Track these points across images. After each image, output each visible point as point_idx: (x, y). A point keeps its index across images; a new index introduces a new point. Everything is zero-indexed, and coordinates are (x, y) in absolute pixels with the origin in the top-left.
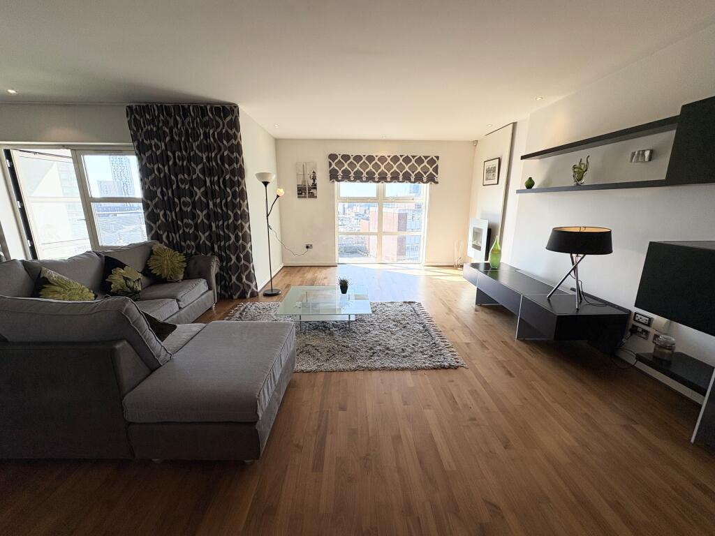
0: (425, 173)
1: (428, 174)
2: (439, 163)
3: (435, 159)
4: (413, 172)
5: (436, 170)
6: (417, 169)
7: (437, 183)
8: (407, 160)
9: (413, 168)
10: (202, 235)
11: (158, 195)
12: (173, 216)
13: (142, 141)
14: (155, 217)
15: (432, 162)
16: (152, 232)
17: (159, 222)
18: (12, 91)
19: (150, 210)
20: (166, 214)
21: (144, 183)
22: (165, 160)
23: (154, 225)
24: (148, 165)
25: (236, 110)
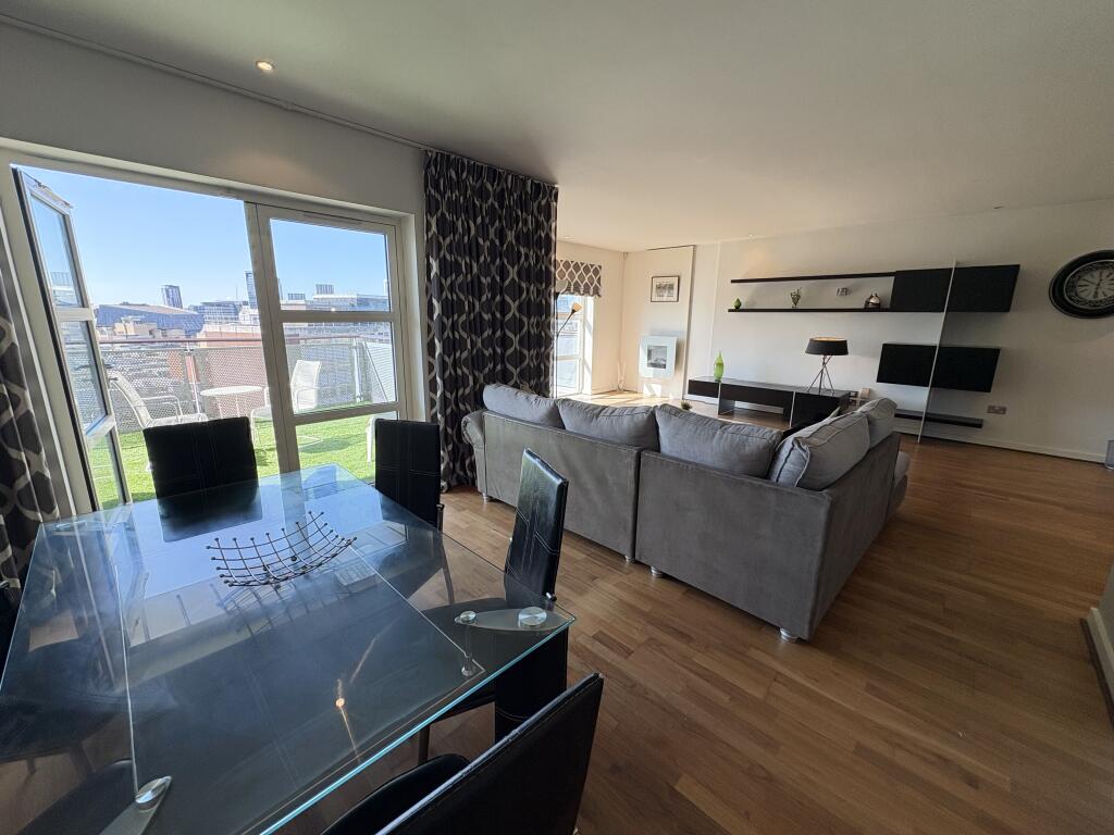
0: (591, 285)
1: (593, 285)
2: (601, 273)
3: (599, 268)
4: (582, 283)
5: (599, 282)
6: (584, 278)
7: (601, 296)
9: (581, 278)
10: (516, 372)
11: (467, 308)
12: (479, 345)
13: (443, 214)
14: (451, 346)
15: (596, 272)
16: (447, 373)
17: (465, 354)
18: (265, 66)
19: (446, 334)
20: (472, 341)
21: (441, 288)
22: (473, 250)
23: (449, 361)
24: (448, 257)
25: (554, 192)
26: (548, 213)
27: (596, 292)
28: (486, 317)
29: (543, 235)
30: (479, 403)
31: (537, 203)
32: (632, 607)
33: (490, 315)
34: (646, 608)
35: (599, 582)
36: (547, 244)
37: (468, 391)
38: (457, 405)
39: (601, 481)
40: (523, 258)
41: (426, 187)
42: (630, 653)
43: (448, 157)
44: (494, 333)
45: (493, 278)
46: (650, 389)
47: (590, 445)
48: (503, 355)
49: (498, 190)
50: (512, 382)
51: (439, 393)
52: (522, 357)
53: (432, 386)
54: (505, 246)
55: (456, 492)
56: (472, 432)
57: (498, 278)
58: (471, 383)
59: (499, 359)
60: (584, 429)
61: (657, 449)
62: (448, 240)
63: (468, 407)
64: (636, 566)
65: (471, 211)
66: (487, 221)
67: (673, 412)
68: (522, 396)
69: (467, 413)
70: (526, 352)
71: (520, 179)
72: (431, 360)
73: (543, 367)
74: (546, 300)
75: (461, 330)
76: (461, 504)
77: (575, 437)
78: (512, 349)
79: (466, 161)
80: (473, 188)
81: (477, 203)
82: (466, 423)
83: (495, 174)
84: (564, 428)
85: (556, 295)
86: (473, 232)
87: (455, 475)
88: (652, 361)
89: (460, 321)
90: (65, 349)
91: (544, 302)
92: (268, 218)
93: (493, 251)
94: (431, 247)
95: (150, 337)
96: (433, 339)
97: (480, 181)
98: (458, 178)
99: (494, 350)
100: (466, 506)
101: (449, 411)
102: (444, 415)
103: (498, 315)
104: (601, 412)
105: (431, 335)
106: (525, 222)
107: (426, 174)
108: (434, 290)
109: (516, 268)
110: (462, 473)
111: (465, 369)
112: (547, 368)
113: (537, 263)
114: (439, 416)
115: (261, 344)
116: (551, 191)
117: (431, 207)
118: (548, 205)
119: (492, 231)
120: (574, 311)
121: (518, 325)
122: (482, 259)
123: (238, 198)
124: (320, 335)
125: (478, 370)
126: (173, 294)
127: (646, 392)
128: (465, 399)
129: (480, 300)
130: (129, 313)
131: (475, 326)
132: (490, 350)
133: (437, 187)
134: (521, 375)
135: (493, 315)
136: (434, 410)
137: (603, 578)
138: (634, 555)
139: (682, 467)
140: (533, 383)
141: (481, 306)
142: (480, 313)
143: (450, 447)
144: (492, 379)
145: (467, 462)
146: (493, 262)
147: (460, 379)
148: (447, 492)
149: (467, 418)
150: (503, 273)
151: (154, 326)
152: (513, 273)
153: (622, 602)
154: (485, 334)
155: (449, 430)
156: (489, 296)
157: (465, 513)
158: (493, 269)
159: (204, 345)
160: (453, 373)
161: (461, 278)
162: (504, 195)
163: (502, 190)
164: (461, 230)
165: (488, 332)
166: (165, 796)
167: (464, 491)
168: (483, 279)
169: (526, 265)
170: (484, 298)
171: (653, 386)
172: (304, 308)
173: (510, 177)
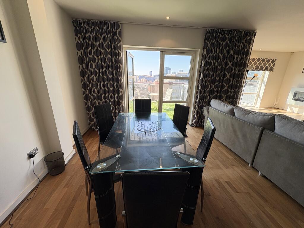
0: (269, 67)
1: (270, 67)
2: (276, 62)
3: (275, 60)
4: (265, 66)
5: (274, 65)
6: (266, 64)
7: (273, 71)
8: (263, 60)
9: (265, 64)
10: (224, 96)
11: (211, 76)
12: (213, 87)
13: (209, 48)
14: (204, 87)
15: (273, 62)
16: (201, 94)
17: (208, 89)
18: (168, 18)
19: (203, 83)
20: (211, 85)
21: (204, 70)
22: (217, 58)
23: (203, 91)
24: (208, 61)
25: (254, 34)
26: (250, 42)
27: (271, 69)
28: (217, 78)
29: (246, 50)
30: (209, 105)
31: (245, 39)
32: (245, 180)
33: (219, 78)
34: (251, 183)
35: (235, 168)
36: (248, 53)
37: (207, 100)
38: (203, 104)
39: (244, 136)
40: (235, 59)
41: (205, 40)
42: (237, 192)
43: (214, 30)
44: (219, 83)
45: (222, 66)
46: (291, 109)
47: (243, 123)
48: (221, 91)
49: (230, 37)
50: (222, 99)
51: (198, 100)
52: (228, 92)
53: (196, 98)
54: (229, 56)
55: (197, 128)
56: (205, 112)
57: (224, 66)
58: (208, 98)
59: (219, 92)
60: (242, 117)
61: (273, 130)
62: (209, 56)
63: (206, 105)
64: (253, 168)
65: (219, 45)
66: (224, 48)
67: (284, 118)
68: (223, 104)
69: (205, 106)
70: (230, 90)
71: (239, 32)
72: (197, 90)
73: (235, 96)
74: (242, 73)
75: (208, 82)
76: (198, 131)
77: (238, 119)
78: (225, 89)
79: (219, 30)
80: (221, 38)
81: (221, 43)
82: (204, 109)
83: (230, 32)
84: (235, 116)
85: (247, 71)
86: (218, 52)
87: (199, 123)
88: (296, 98)
89: (208, 80)
90: (129, 84)
91: (241, 74)
92: (164, 55)
93: (224, 58)
94: (203, 58)
95: (146, 82)
96: (199, 85)
97: (223, 36)
98: (216, 36)
99: (218, 89)
100: (199, 132)
101: (200, 105)
102: (198, 106)
103: (222, 78)
104: (250, 113)
105: (198, 84)
106: (239, 46)
107: (206, 36)
108: (202, 70)
109: (232, 62)
110: (201, 123)
111: (207, 94)
112: (237, 97)
113: (241, 60)
114: (197, 106)
115: (159, 84)
116: (253, 33)
117: (205, 46)
118: (251, 39)
119: (225, 51)
120: (254, 77)
121: (228, 81)
122: (219, 60)
123: (159, 51)
124: (177, 83)
125: (211, 94)
126: (151, 73)
127: (289, 110)
128: (205, 103)
129: (216, 73)
130: (143, 77)
131: (213, 81)
132: (217, 89)
133: (208, 40)
134: (226, 97)
135: (220, 78)
136: (196, 105)
137: (237, 167)
138: (252, 164)
139: (282, 139)
140: (230, 100)
141: (216, 75)
142: (215, 77)
143: (198, 115)
144: (215, 98)
145: (203, 120)
146: (223, 61)
147: (205, 97)
148: (195, 127)
149: (204, 108)
150: (226, 64)
151: (147, 80)
152: (230, 64)
153: (241, 177)
154: (216, 84)
155: (199, 111)
156: (220, 72)
157: (199, 134)
158: (223, 63)
159: (154, 84)
160: (203, 94)
161: (211, 67)
162: (232, 38)
163: (232, 36)
164: (214, 52)
165: (217, 83)
166: (119, 158)
167: (200, 128)
168: (218, 67)
169: (236, 61)
170: (218, 73)
171: (294, 108)
172: (175, 76)
173: (235, 32)
